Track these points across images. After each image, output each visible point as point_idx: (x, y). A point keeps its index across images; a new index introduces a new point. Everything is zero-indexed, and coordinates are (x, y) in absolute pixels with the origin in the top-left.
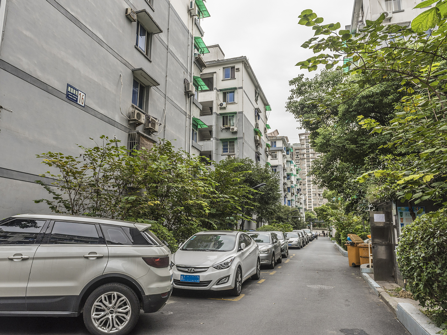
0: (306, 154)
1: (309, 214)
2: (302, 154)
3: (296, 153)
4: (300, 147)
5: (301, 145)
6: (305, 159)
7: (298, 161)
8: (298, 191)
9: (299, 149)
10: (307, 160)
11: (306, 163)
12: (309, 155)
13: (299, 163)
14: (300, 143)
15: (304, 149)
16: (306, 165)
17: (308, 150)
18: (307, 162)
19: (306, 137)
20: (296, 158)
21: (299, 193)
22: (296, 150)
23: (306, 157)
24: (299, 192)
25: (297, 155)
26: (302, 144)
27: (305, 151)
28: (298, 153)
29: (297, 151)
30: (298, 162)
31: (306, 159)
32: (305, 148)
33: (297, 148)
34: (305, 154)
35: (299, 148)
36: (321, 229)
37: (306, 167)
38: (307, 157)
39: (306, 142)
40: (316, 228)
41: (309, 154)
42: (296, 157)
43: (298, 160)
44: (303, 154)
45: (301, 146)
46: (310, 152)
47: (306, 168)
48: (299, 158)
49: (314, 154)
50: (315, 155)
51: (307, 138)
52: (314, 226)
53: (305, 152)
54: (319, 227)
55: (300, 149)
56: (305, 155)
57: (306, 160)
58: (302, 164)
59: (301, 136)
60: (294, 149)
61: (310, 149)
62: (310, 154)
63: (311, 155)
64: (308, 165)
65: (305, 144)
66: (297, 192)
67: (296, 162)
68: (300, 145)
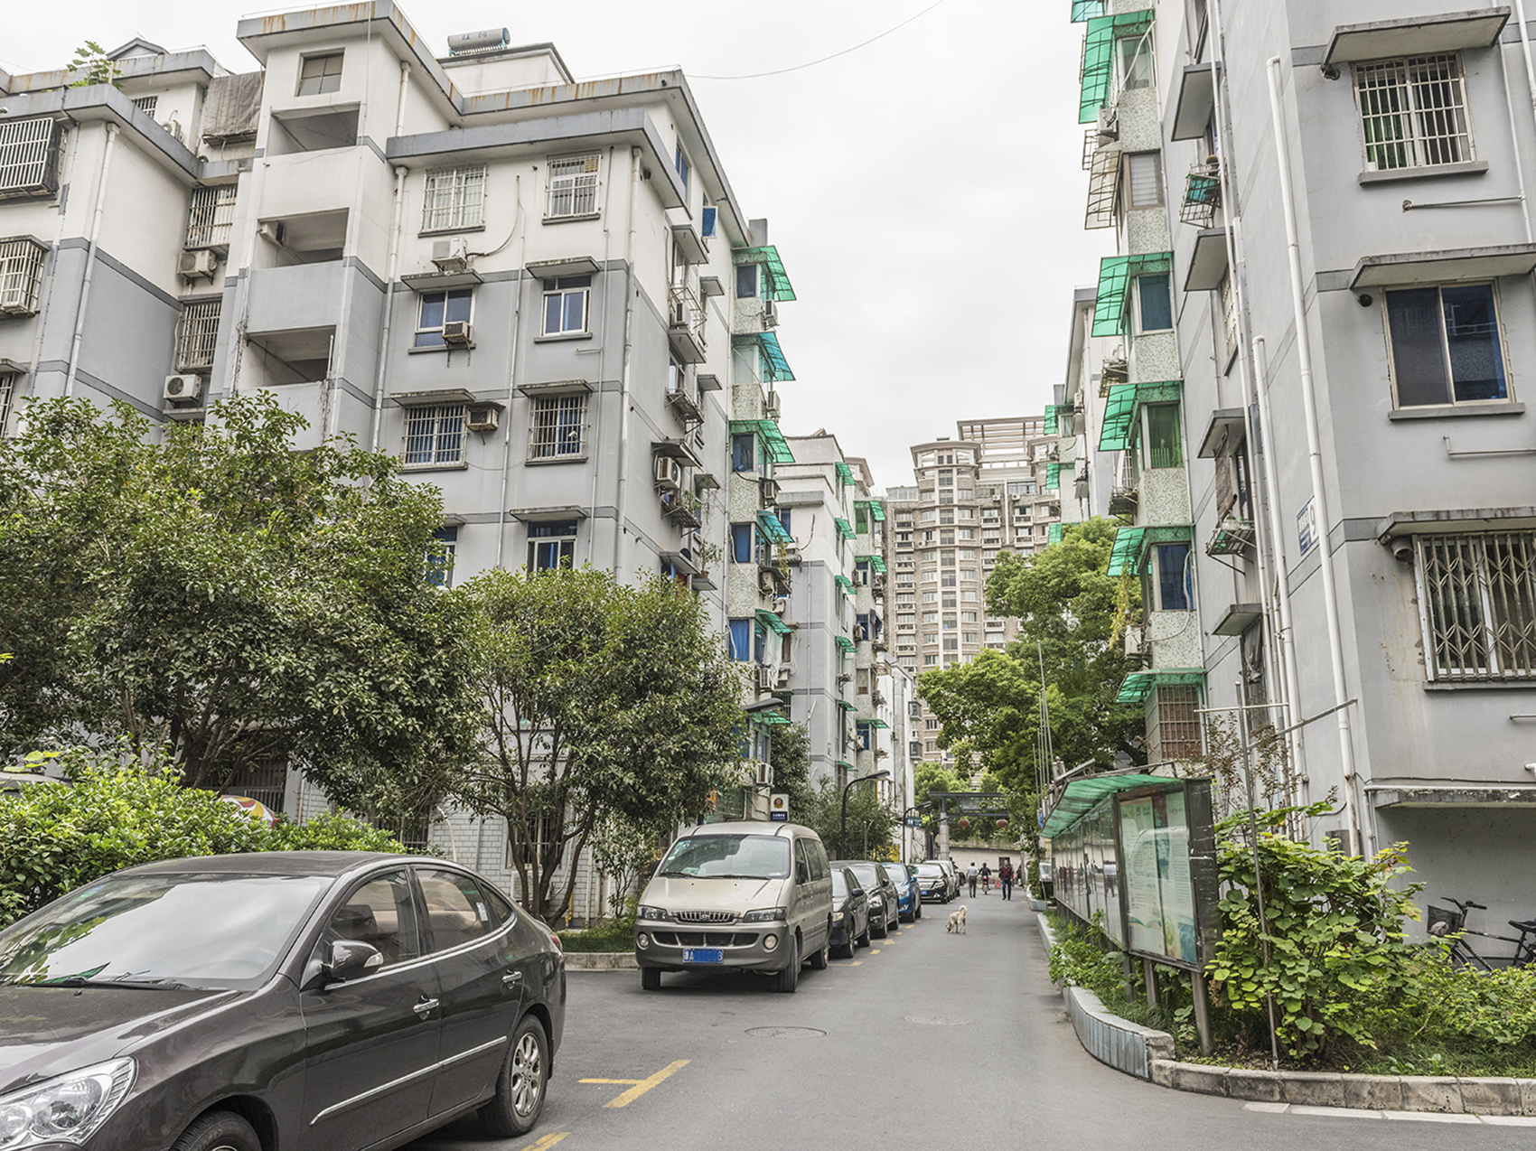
0: (938, 531)
1: (936, 772)
2: (923, 530)
3: (902, 525)
4: (914, 500)
5: (922, 492)
6: (934, 549)
7: (905, 559)
8: (865, 625)
9: (909, 511)
10: (945, 556)
11: (939, 568)
12: (950, 535)
13: (909, 569)
14: (916, 485)
15: (933, 509)
16: (937, 577)
17: (950, 515)
18: (944, 562)
19: (941, 458)
20: (900, 545)
21: (866, 638)
22: (899, 512)
23: (938, 544)
24: (865, 633)
25: (902, 533)
26: (922, 488)
27: (936, 516)
28: (908, 524)
29: (904, 518)
30: (906, 564)
31: (939, 551)
32: (937, 503)
33: (905, 506)
34: (934, 528)
35: (913, 506)
36: (994, 851)
37: (940, 584)
38: (943, 541)
39: (940, 479)
40: (971, 843)
41: (953, 531)
42: (900, 541)
43: (905, 556)
44: (929, 532)
45: (921, 498)
46: (956, 523)
47: (940, 589)
48: (909, 544)
49: (971, 529)
50: (975, 534)
51: (945, 463)
52: (959, 833)
53: (938, 524)
54: (986, 838)
55: (914, 510)
56: (936, 536)
57: (937, 556)
58: (925, 571)
59: (919, 456)
60: (890, 510)
61: (956, 509)
62: (957, 530)
63: (959, 536)
64: (946, 576)
65: (937, 488)
66: (855, 630)
67: (900, 565)
68: (918, 494)
